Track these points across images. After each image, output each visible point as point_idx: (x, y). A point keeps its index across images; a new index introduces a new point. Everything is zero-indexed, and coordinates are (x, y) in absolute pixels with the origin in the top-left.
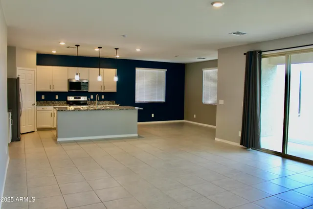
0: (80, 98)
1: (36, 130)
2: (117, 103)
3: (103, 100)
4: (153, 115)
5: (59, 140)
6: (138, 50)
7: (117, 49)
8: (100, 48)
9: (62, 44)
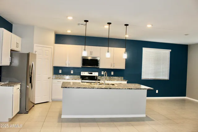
0: (92, 73)
1: (51, 101)
2: (125, 79)
3: (112, 76)
4: (157, 91)
5: (63, 117)
6: (149, 26)
7: (126, 25)
8: (109, 24)
9: (70, 18)
